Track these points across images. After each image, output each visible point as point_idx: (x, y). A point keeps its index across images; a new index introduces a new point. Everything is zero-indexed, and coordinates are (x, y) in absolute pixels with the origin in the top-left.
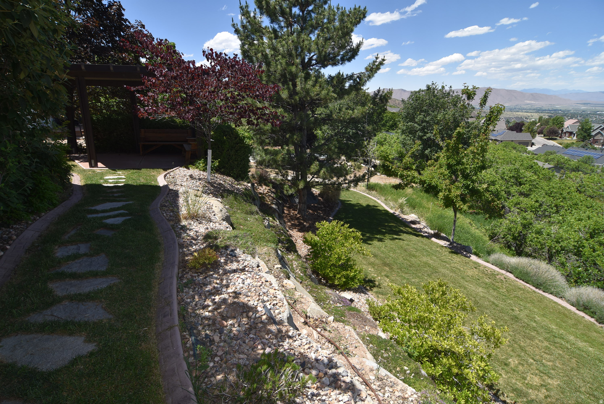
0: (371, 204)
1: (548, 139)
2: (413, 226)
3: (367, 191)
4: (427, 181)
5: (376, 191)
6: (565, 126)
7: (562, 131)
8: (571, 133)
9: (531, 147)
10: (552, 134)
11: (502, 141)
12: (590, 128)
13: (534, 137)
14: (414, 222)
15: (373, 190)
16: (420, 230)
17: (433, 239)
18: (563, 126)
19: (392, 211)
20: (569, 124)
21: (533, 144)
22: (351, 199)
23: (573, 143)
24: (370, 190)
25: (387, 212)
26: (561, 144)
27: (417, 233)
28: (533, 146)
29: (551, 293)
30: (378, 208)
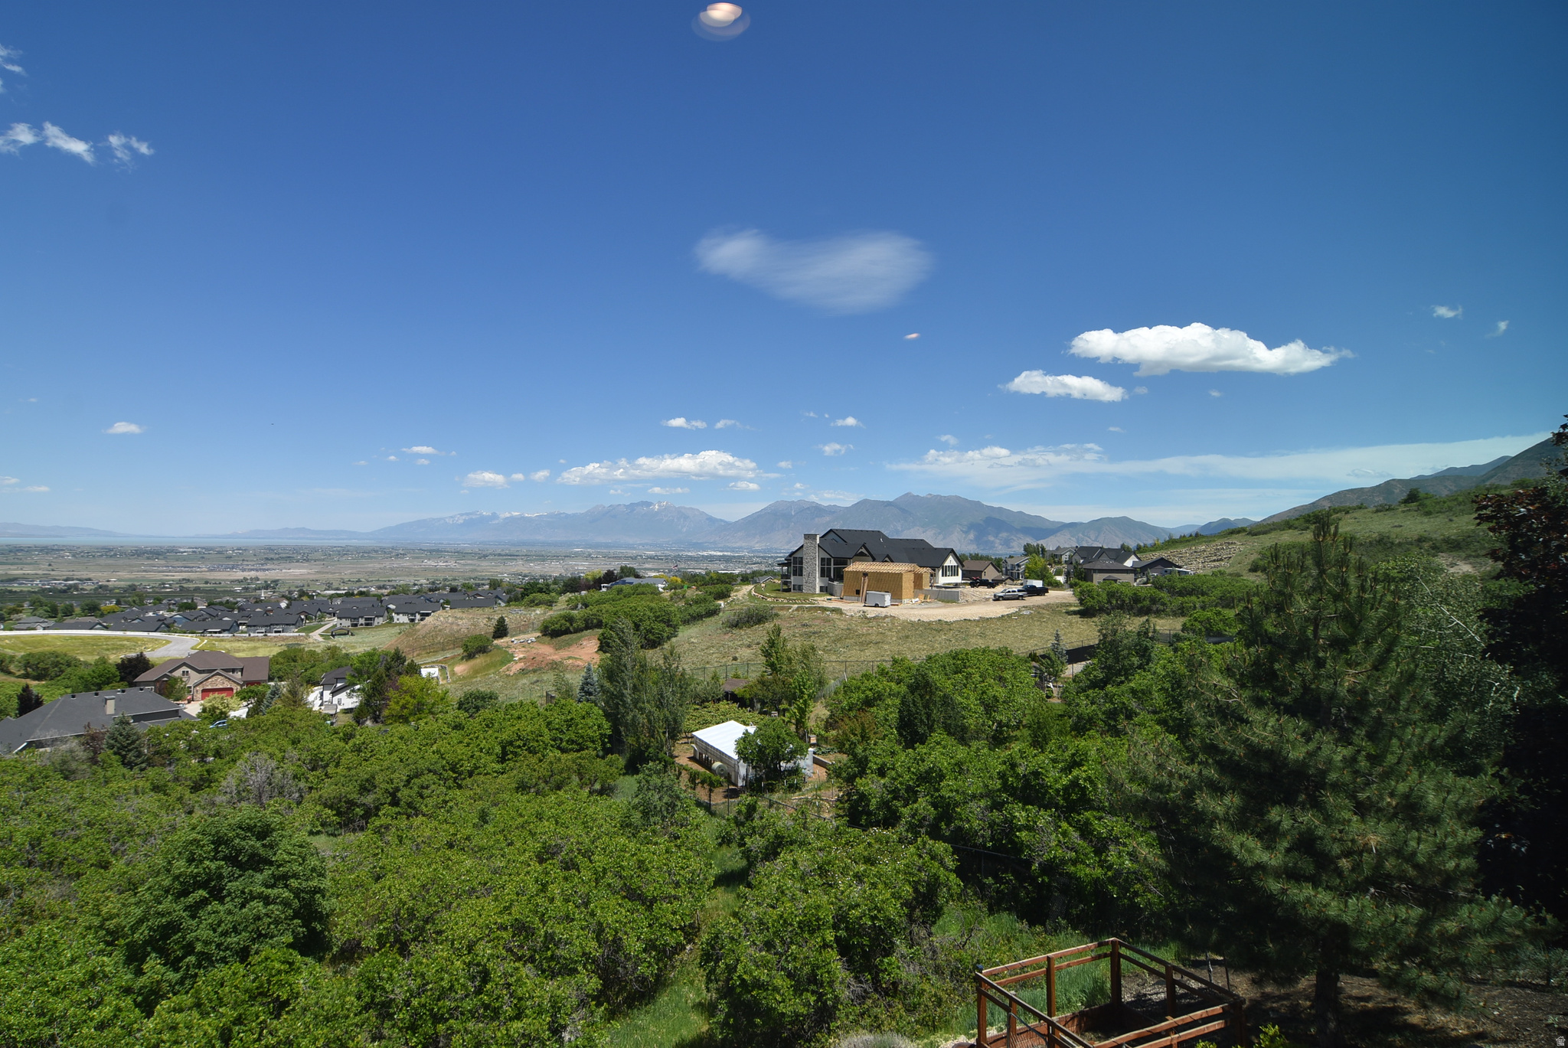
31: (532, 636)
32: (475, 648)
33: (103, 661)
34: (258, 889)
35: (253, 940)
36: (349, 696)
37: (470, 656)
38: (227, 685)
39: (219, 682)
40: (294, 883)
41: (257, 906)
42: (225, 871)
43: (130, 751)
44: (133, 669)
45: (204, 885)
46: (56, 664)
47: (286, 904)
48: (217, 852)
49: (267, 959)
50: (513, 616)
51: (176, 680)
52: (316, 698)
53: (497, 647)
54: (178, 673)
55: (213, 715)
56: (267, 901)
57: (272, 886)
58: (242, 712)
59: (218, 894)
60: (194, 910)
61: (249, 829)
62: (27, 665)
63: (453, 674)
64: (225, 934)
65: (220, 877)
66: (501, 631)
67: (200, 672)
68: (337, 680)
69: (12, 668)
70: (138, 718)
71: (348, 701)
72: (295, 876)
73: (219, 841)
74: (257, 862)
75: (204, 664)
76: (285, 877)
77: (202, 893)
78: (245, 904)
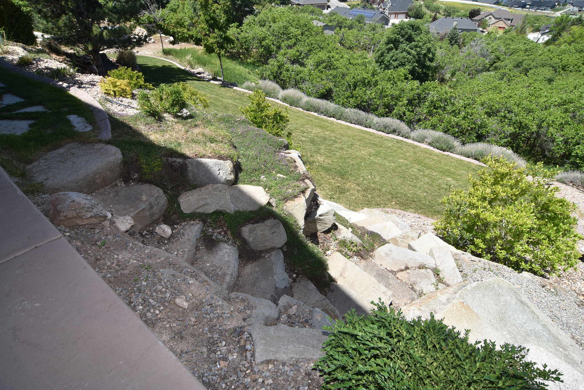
0: (167, 65)
1: (340, 1)
2: (199, 76)
3: (164, 56)
4: (195, 36)
5: (172, 55)
9: (327, 9)
11: (303, 5)
13: (329, 0)
14: (199, 73)
15: (170, 55)
16: (204, 77)
17: (212, 82)
19: (183, 68)
21: (329, 7)
22: (148, 63)
23: (358, 4)
24: (167, 55)
25: (179, 69)
26: (350, 6)
27: (200, 79)
28: (329, 9)
29: (272, 97)
30: (174, 67)
34: (407, 48)
35: (400, 65)
36: (548, 36)
38: (504, 26)
39: (501, 24)
40: (418, 49)
41: (405, 54)
42: (401, 40)
43: (454, 40)
44: (474, 14)
45: (393, 43)
46: (454, 12)
48: (400, 32)
49: (400, 71)
51: (485, 20)
52: (533, 36)
54: (487, 18)
56: (409, 53)
57: (412, 49)
59: (396, 48)
60: (390, 50)
62: (445, 10)
64: (394, 61)
65: (399, 41)
67: (496, 18)
68: (547, 29)
69: (441, 11)
70: (463, 30)
71: (545, 39)
72: (420, 47)
73: (402, 29)
74: (410, 39)
75: (498, 16)
76: (416, 46)
77: (392, 45)
78: (402, 52)
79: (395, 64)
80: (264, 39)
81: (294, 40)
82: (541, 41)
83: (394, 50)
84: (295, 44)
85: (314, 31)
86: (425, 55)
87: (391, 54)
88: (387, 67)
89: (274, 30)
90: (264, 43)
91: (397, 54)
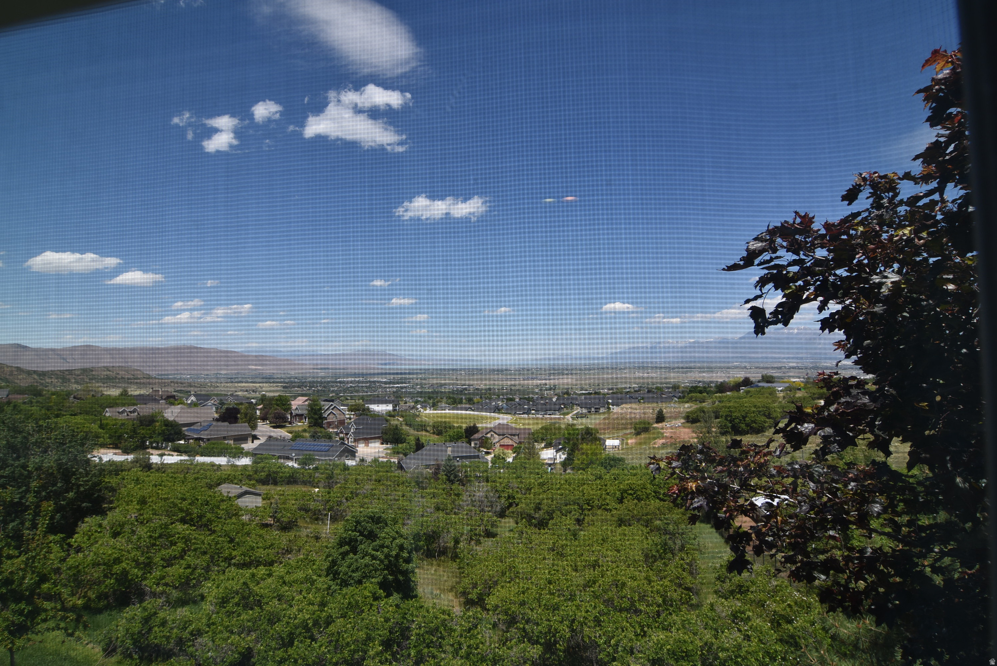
1: (274, 427)
6: (294, 407)
7: (291, 414)
8: (300, 416)
9: (252, 442)
10: (279, 422)
11: (208, 440)
12: (320, 409)
13: (254, 427)
18: (290, 409)
20: (298, 403)
21: (255, 438)
23: (305, 431)
26: (291, 433)
28: (255, 441)
31: (680, 422)
32: (642, 429)
33: (461, 427)
34: (370, 550)
35: (364, 577)
36: (564, 454)
37: (638, 434)
38: (510, 442)
39: (507, 441)
40: (386, 550)
41: (367, 559)
42: (359, 538)
44: (472, 431)
45: (349, 544)
46: (445, 427)
47: (382, 561)
48: (356, 527)
49: (365, 588)
50: (668, 408)
51: (487, 438)
52: (547, 454)
53: (654, 428)
54: (489, 435)
55: (499, 459)
56: (374, 558)
57: (377, 551)
58: (510, 460)
59: (354, 551)
60: (344, 555)
61: (372, 518)
62: (435, 427)
63: (627, 444)
64: (353, 571)
65: (357, 541)
66: (660, 418)
67: (499, 435)
68: (560, 444)
69: (428, 429)
70: (462, 457)
71: (561, 457)
72: (387, 547)
73: (358, 522)
74: (371, 536)
75: (503, 431)
76: (382, 546)
77: (347, 547)
78: (363, 558)
79: (357, 575)
80: (118, 561)
81: (181, 545)
82: (558, 461)
83: (351, 555)
84: (184, 552)
85: (223, 509)
86: (397, 556)
87: (348, 561)
88: (345, 584)
89: (140, 538)
90: (117, 569)
91: (356, 560)
